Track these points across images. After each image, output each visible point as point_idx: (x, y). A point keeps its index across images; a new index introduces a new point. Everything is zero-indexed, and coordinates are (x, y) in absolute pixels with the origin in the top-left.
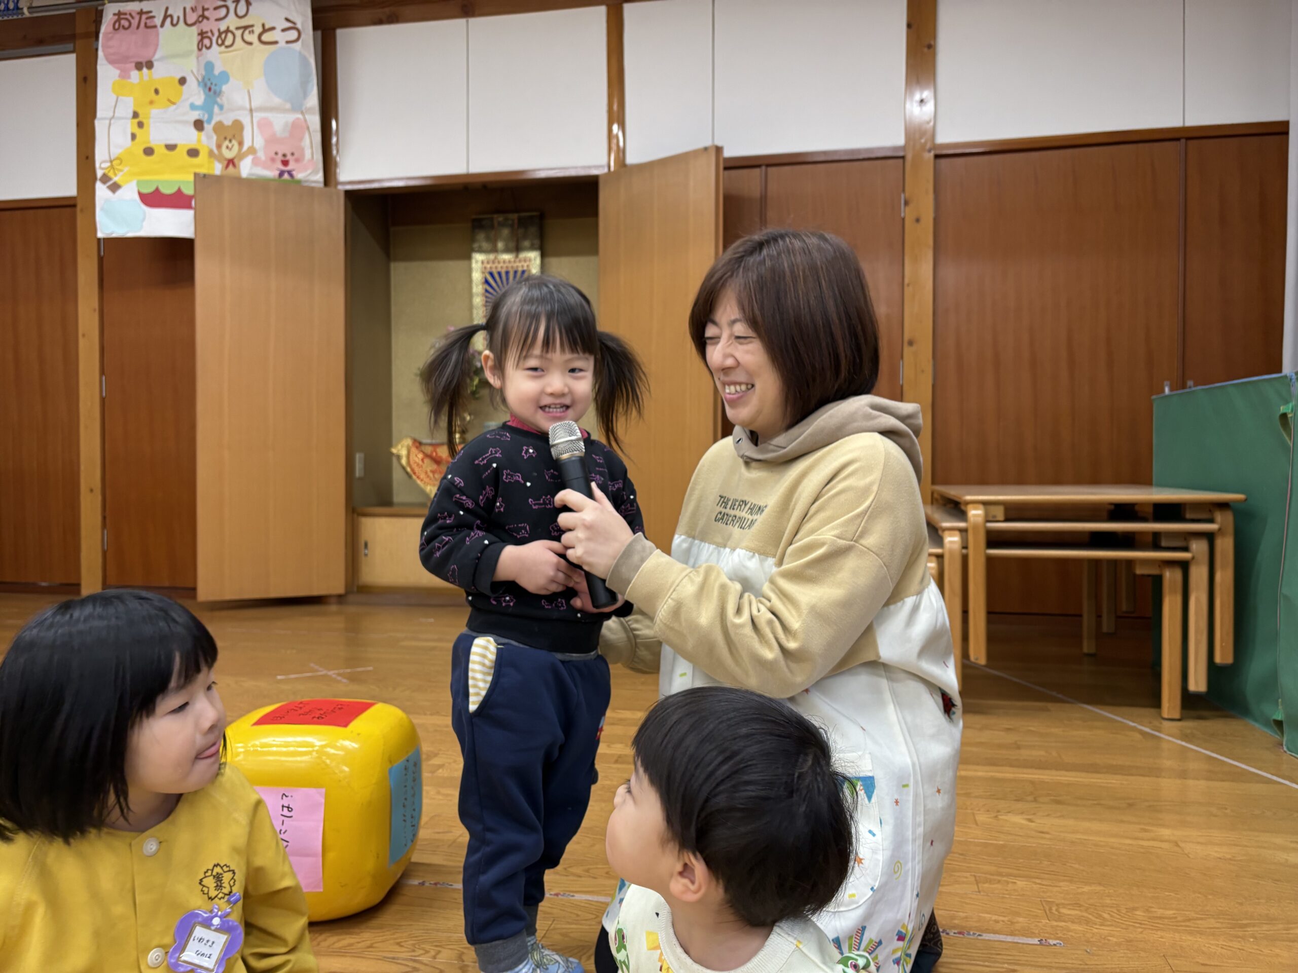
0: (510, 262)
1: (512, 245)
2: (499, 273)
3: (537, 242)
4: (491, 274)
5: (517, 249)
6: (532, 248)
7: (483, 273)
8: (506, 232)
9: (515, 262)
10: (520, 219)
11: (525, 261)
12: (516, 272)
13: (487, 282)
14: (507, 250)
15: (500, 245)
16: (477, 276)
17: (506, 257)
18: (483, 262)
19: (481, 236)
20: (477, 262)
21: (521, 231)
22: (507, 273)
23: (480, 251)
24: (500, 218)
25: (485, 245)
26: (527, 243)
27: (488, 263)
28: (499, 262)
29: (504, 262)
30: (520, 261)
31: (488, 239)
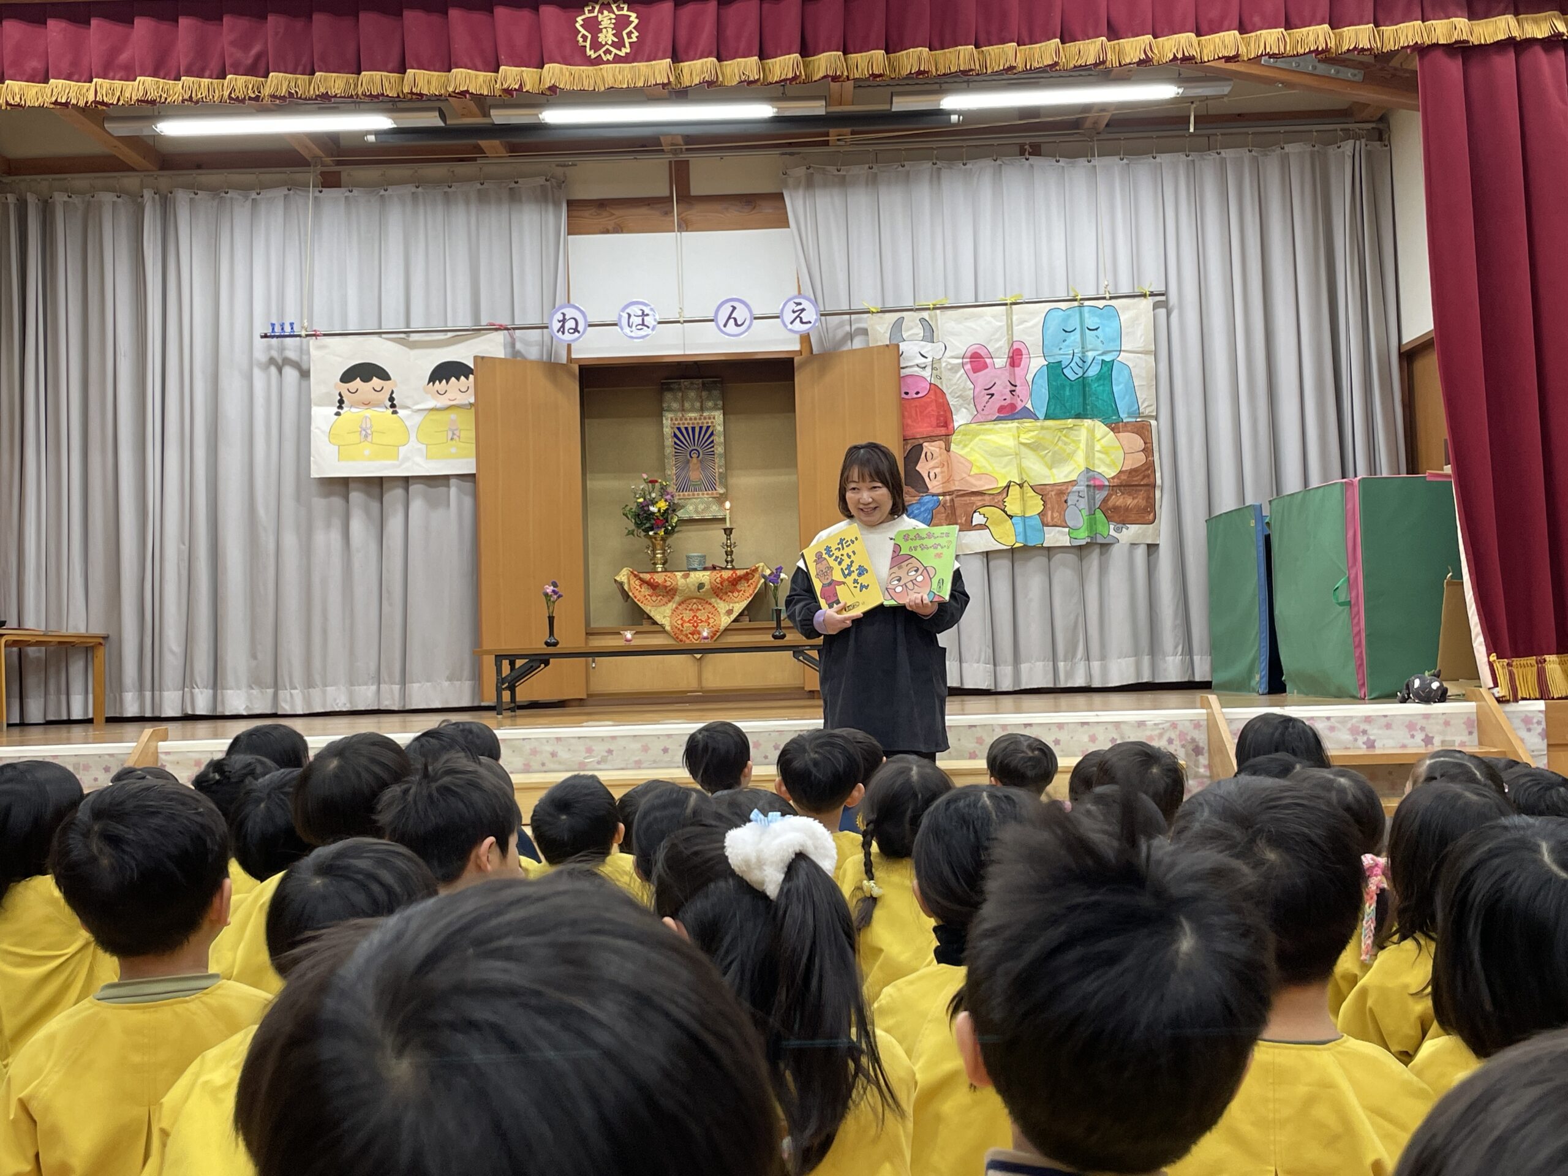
0: (695, 419)
1: (698, 405)
2: (686, 429)
3: (720, 403)
4: (679, 429)
5: (702, 409)
6: (715, 408)
7: (672, 428)
8: (692, 394)
9: (700, 419)
10: (703, 384)
11: (710, 418)
12: (701, 428)
13: (675, 436)
14: (692, 410)
15: (687, 405)
16: (667, 431)
17: (692, 415)
18: (672, 420)
19: (668, 396)
20: (667, 419)
21: (704, 394)
22: (693, 429)
23: (670, 410)
24: (686, 383)
25: (675, 405)
26: (710, 404)
27: (676, 420)
28: (686, 419)
29: (691, 419)
30: (705, 418)
31: (675, 400)
